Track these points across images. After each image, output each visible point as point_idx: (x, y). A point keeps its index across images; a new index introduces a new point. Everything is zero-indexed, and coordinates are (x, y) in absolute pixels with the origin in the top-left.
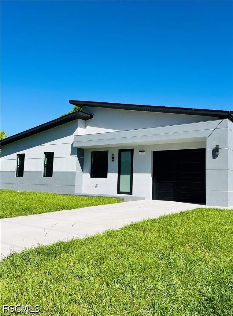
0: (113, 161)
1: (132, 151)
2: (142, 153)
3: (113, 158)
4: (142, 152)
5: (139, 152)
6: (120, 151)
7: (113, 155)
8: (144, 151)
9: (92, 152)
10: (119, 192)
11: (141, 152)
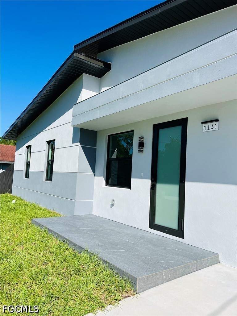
0: (141, 151)
1: (183, 123)
2: (211, 127)
3: (141, 144)
4: (210, 124)
5: (203, 123)
6: (157, 128)
7: (141, 138)
8: (217, 120)
9: (109, 136)
10: (152, 225)
11: (206, 125)
